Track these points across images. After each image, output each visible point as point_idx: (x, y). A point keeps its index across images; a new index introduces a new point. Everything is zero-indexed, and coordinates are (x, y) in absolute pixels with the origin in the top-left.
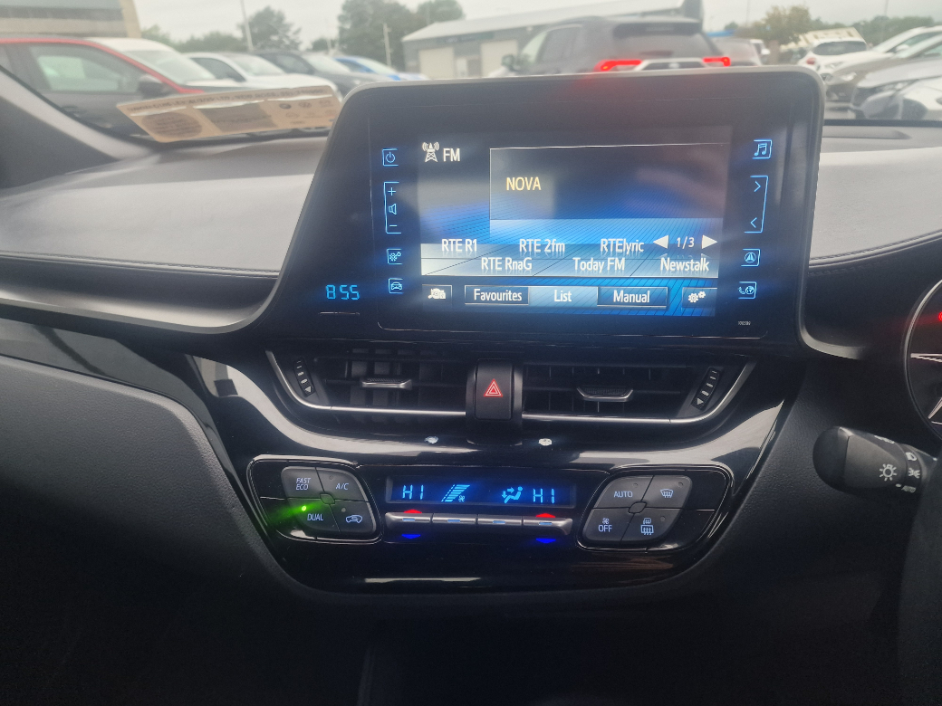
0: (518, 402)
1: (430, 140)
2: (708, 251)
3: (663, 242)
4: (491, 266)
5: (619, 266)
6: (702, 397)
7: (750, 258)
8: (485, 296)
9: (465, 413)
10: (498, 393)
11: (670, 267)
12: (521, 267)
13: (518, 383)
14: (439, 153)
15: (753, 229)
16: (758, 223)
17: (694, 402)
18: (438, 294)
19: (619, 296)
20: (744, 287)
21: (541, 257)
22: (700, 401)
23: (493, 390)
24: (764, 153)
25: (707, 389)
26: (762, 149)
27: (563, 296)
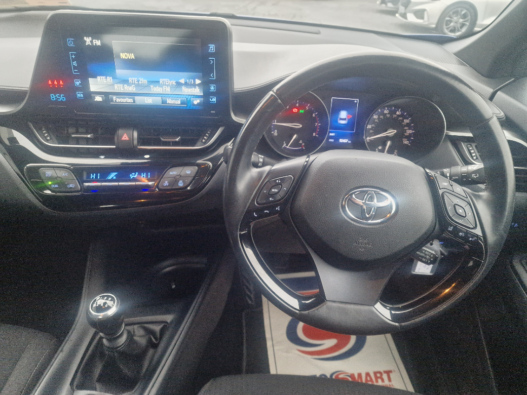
0: (135, 142)
1: (87, 36)
2: (199, 85)
3: (182, 81)
4: (119, 88)
5: (168, 90)
6: (205, 139)
7: (212, 88)
8: (118, 100)
9: (115, 147)
10: (127, 139)
11: (186, 91)
12: (131, 89)
13: (135, 134)
14: (92, 42)
15: (212, 78)
16: (213, 75)
17: (202, 141)
18: (98, 99)
19: (170, 101)
20: (212, 98)
21: (138, 85)
22: (204, 141)
23: (125, 137)
24: (212, 50)
25: (207, 136)
26: (212, 49)
27: (148, 101)
